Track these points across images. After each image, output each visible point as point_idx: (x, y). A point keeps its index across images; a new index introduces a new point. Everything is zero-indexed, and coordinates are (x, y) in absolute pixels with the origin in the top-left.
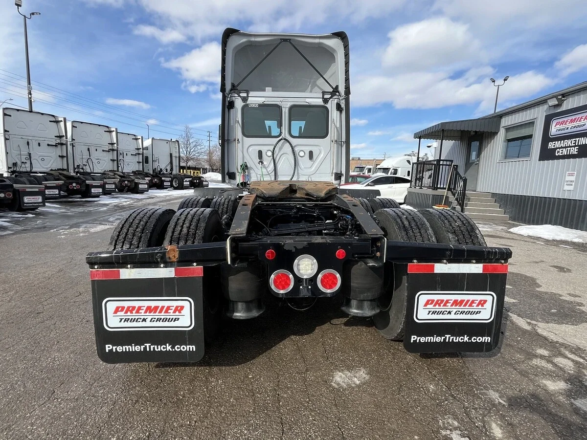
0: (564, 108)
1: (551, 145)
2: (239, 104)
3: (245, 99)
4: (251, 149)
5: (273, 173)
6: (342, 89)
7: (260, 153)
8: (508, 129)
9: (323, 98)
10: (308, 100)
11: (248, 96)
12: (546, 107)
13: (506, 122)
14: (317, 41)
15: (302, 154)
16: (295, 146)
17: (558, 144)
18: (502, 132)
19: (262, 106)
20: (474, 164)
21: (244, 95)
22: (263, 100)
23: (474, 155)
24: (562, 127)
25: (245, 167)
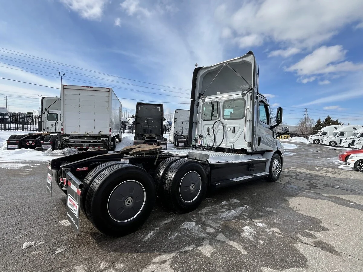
2: (201, 103)
3: (204, 101)
4: (204, 127)
7: (208, 129)
9: (242, 94)
10: (233, 97)
11: (205, 99)
14: (242, 60)
15: (229, 129)
16: (226, 125)
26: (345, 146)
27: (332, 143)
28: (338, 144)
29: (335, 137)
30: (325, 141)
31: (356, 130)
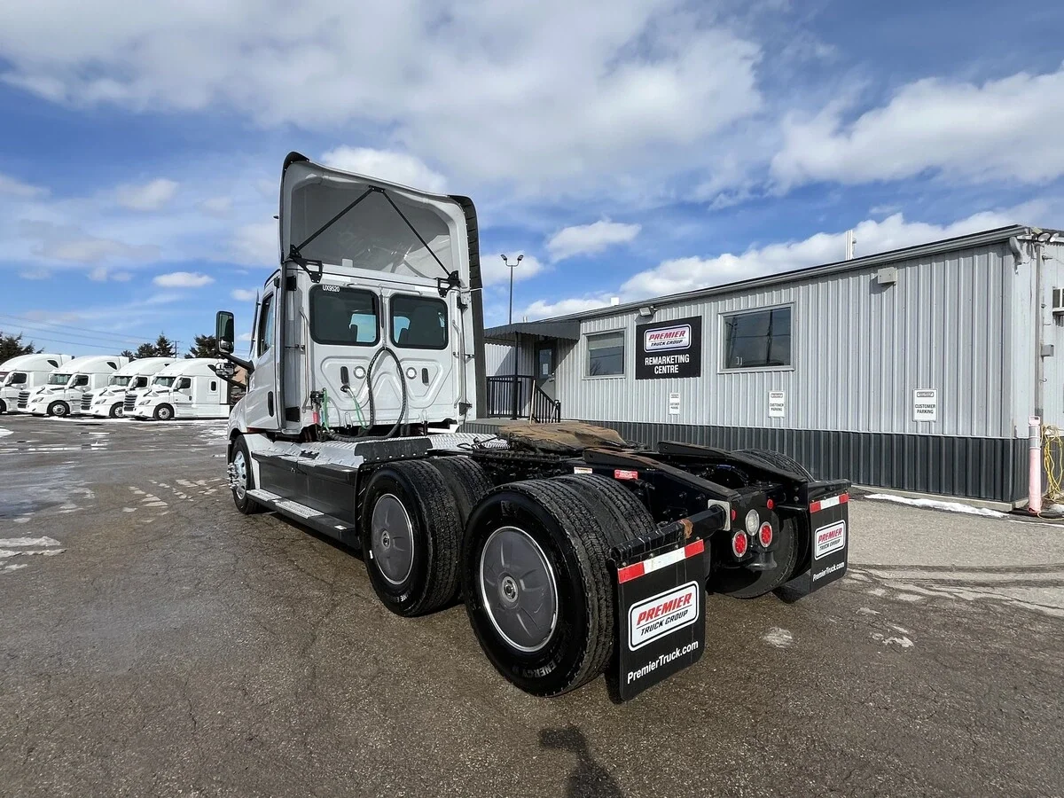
0: (656, 319)
1: (648, 361)
2: (304, 283)
3: (316, 277)
4: (326, 365)
5: (368, 407)
6: (465, 276)
7: (344, 371)
8: (590, 338)
9: (439, 287)
10: (417, 288)
11: (321, 272)
12: (636, 315)
13: (587, 328)
14: (425, 200)
15: (411, 373)
16: (402, 360)
17: (655, 361)
18: (583, 340)
19: (347, 291)
20: (548, 381)
21: (316, 269)
22: (348, 280)
23: (545, 369)
24: (658, 341)
25: (317, 398)
26: (100, 413)
27: (55, 409)
28: (73, 410)
29: (63, 388)
30: (34, 401)
31: (116, 368)
